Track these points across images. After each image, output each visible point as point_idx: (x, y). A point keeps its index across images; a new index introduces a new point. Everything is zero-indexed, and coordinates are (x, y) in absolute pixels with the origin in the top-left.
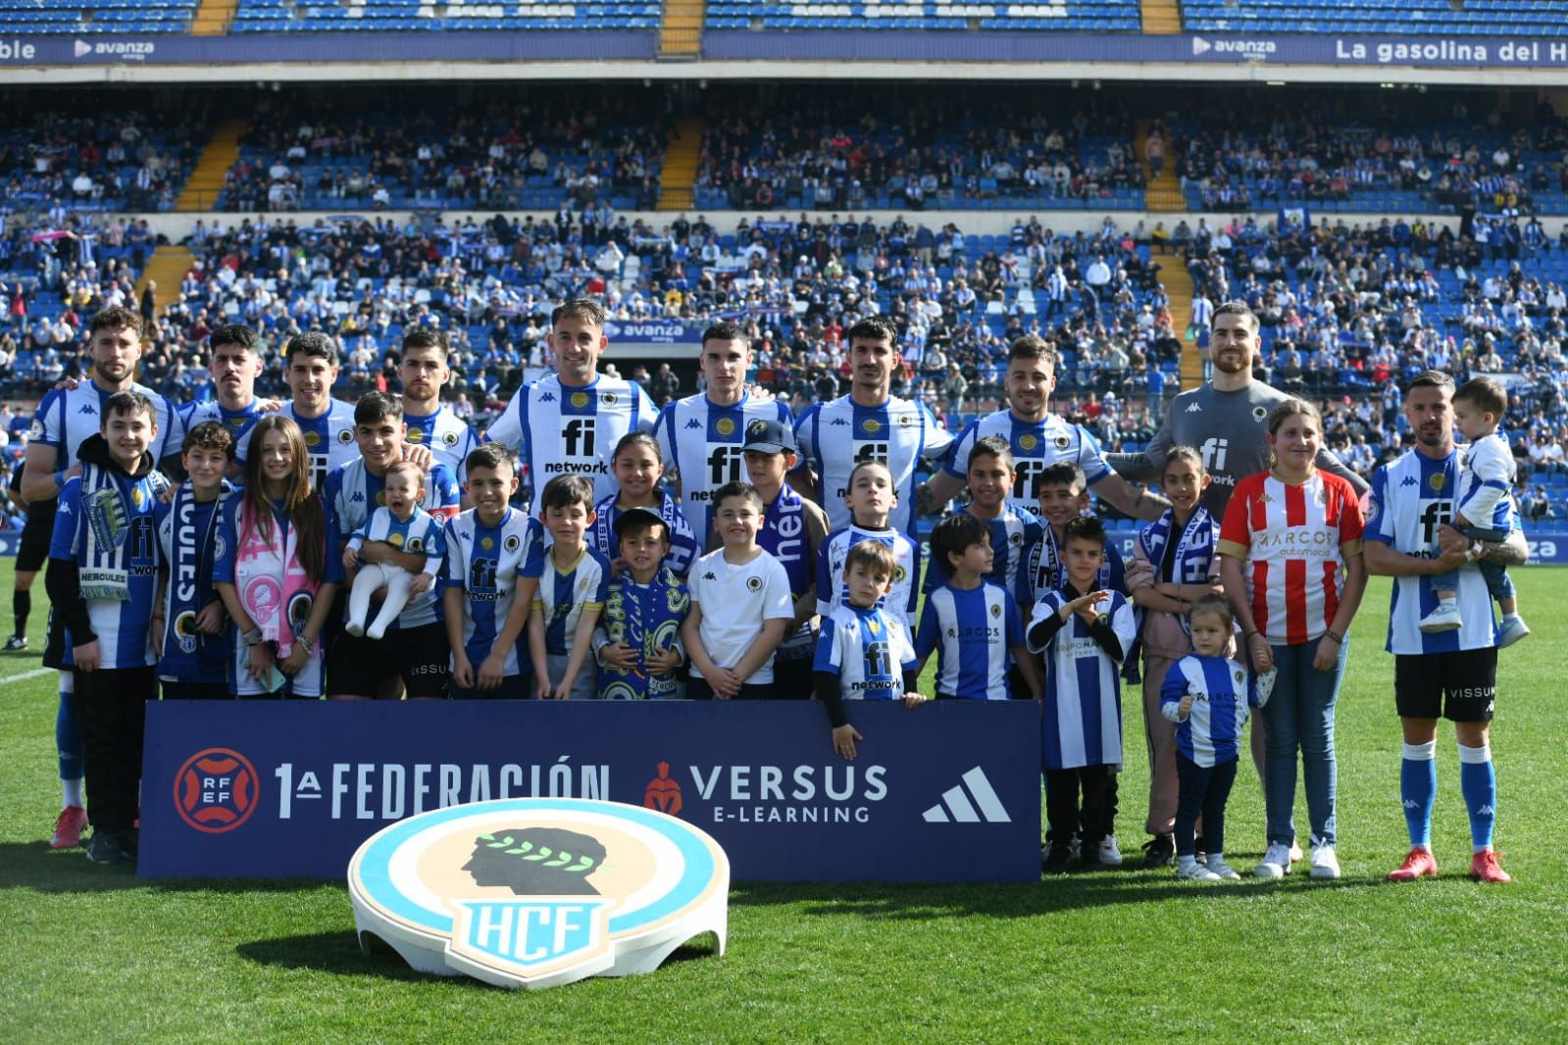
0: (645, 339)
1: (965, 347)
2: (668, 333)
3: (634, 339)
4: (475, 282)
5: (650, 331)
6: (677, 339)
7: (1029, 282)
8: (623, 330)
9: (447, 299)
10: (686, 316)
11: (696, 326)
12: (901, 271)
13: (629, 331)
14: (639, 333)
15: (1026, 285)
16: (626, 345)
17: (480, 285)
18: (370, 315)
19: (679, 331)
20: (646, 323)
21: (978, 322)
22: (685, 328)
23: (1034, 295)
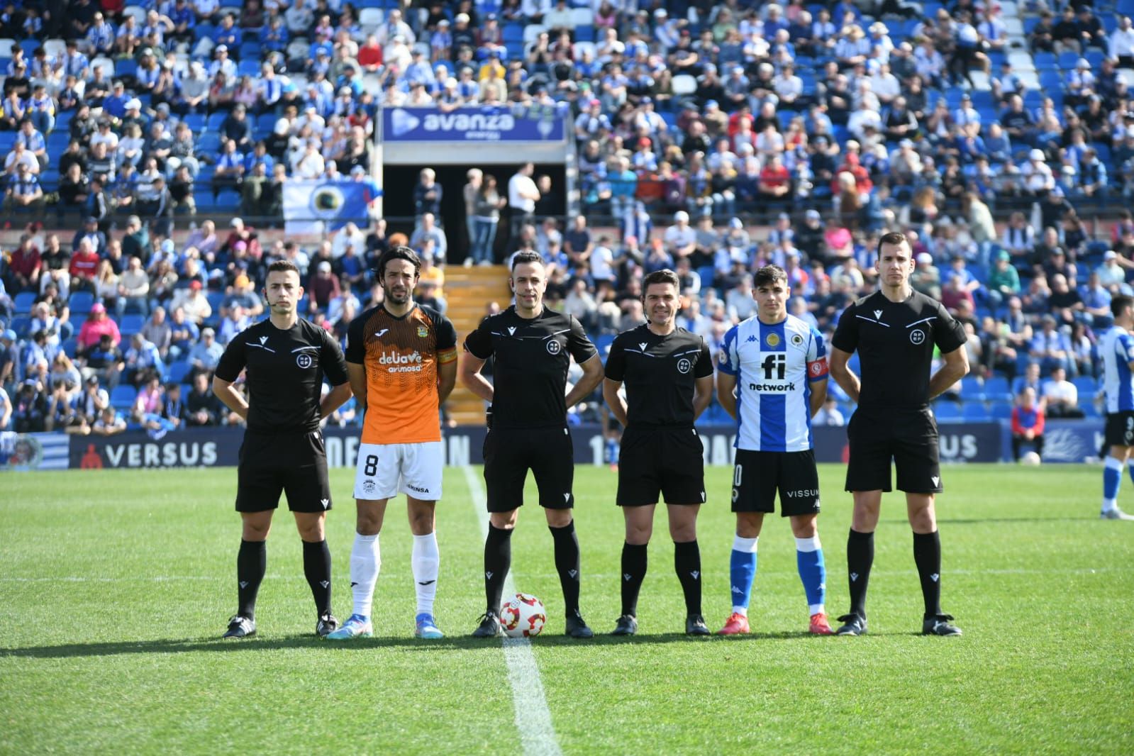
0: (456, 135)
1: (942, 141)
2: (491, 126)
3: (440, 135)
4: (182, 47)
5: (463, 122)
6: (505, 135)
7: (1022, 41)
8: (422, 121)
9: (141, 73)
10: (517, 100)
11: (533, 115)
12: (830, 28)
13: (432, 123)
14: (447, 126)
15: (1016, 45)
16: (429, 144)
17: (189, 52)
18: (25, 97)
19: (508, 123)
20: (457, 111)
21: (957, 102)
22: (516, 118)
23: (1034, 62)
